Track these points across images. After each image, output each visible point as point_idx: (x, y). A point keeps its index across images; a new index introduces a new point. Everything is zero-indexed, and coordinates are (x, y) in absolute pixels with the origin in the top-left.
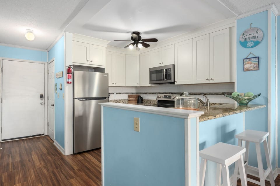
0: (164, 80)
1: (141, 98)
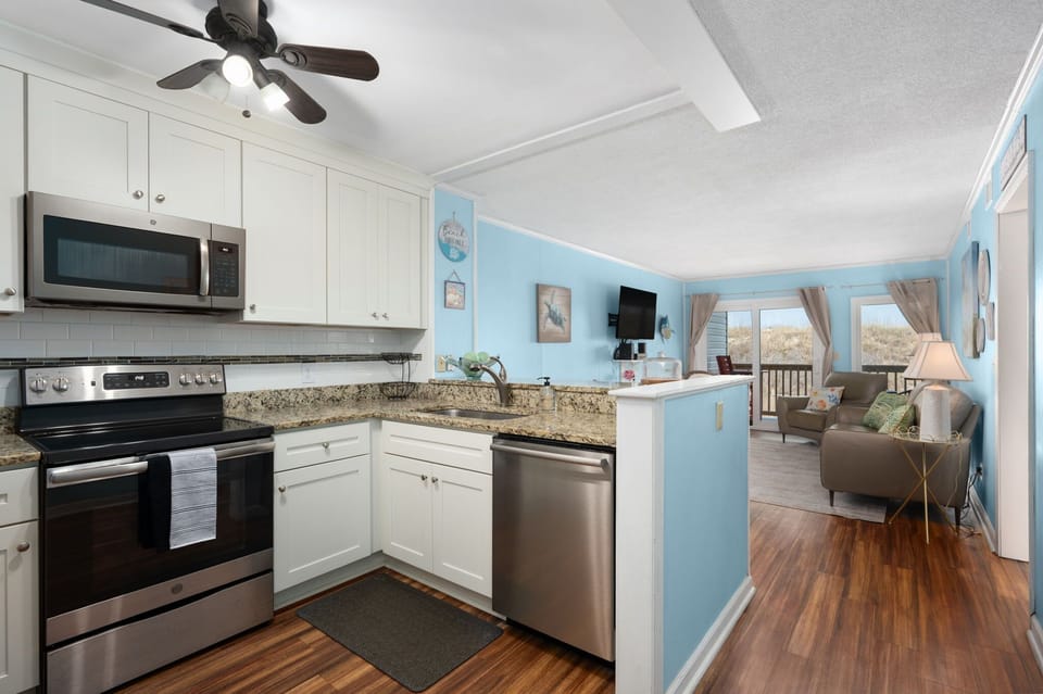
0: (192, 291)
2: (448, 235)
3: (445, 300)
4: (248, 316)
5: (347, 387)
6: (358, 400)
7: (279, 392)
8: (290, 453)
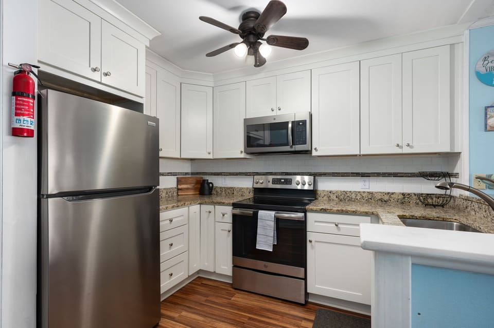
0: (287, 144)
1: (209, 184)
2: (490, 65)
3: (486, 125)
4: (314, 153)
5: (393, 194)
6: (402, 203)
7: (346, 192)
8: (316, 224)
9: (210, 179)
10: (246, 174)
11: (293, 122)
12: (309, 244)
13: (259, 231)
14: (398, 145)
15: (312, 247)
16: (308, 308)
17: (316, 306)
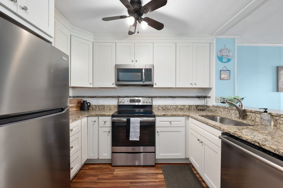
1: (87, 103)
2: (222, 54)
3: (220, 77)
4: (155, 86)
5: (185, 106)
6: (189, 109)
7: (166, 106)
8: (160, 122)
9: (88, 100)
10: (112, 97)
11: (145, 69)
12: (156, 134)
13: (131, 130)
14: (191, 84)
15: (158, 135)
16: (157, 167)
17: (160, 165)
